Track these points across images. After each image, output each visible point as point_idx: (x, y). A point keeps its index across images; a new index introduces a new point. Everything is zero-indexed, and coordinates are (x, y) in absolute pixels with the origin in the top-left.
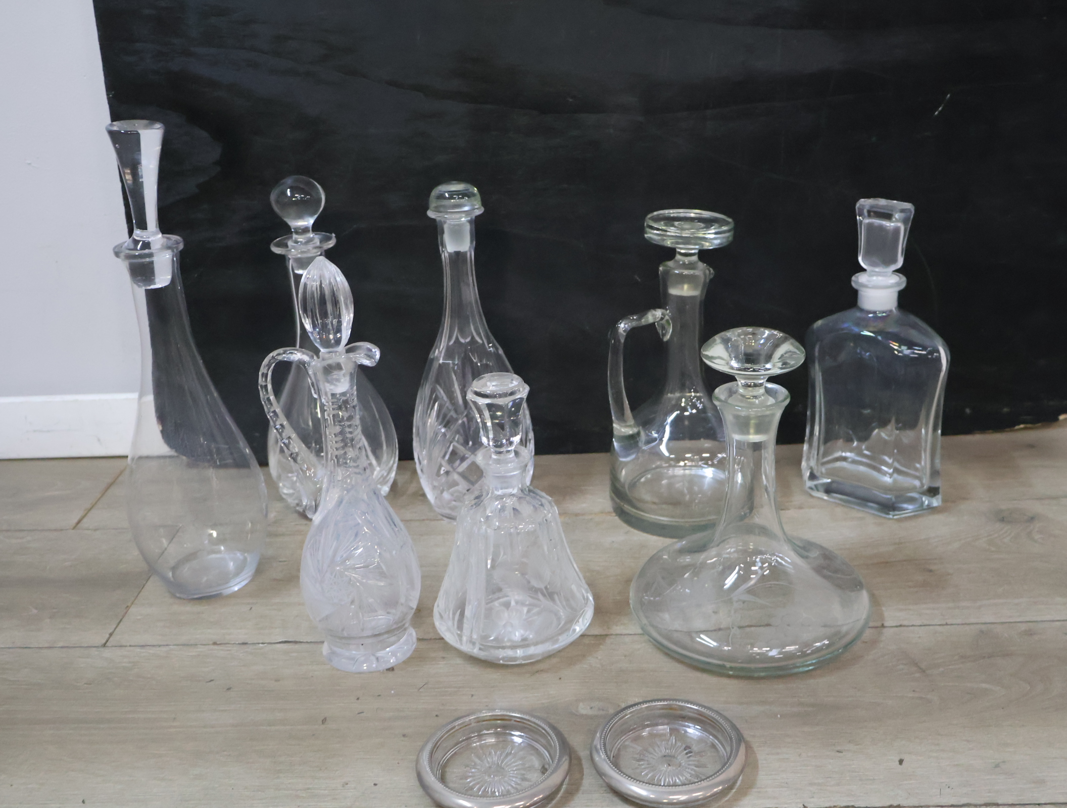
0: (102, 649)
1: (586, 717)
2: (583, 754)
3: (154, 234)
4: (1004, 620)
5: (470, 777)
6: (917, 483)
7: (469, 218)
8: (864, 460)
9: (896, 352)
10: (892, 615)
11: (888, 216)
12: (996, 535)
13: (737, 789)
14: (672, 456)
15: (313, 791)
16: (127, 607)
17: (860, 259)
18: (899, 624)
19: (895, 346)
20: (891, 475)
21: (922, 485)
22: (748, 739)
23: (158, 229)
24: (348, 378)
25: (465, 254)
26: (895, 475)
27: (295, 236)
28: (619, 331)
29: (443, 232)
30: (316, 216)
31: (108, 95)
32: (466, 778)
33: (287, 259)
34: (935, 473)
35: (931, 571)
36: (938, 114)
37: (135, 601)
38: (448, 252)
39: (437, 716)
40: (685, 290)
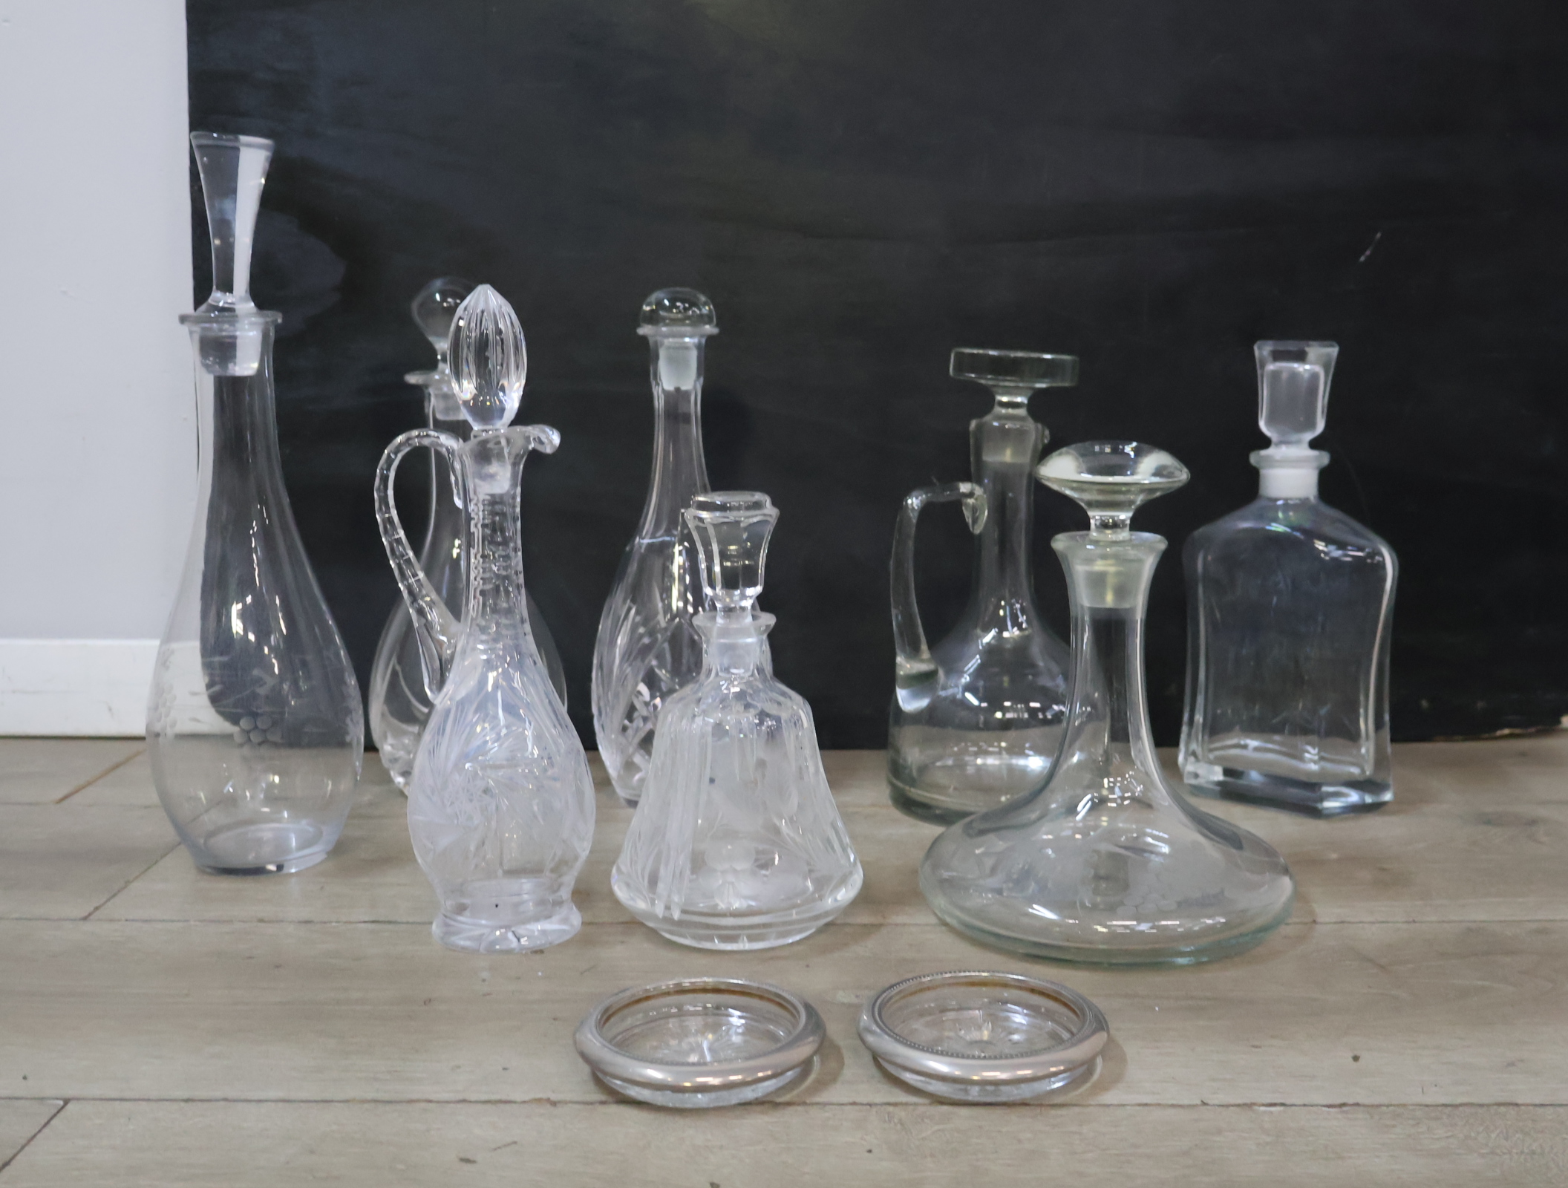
0: (81, 923)
1: (849, 1005)
2: (844, 1042)
3: (242, 300)
7: (696, 340)
9: (1322, 555)
11: (1301, 357)
12: (1480, 837)
15: (402, 1074)
16: (127, 882)
17: (1262, 425)
18: (1339, 921)
19: (1319, 545)
22: (1113, 1029)
23: (249, 296)
24: (509, 471)
25: (687, 394)
26: (1323, 764)
27: (440, 365)
28: (908, 507)
29: (657, 357)
36: (1366, 260)
37: (141, 877)
38: (663, 389)
40: (1005, 456)
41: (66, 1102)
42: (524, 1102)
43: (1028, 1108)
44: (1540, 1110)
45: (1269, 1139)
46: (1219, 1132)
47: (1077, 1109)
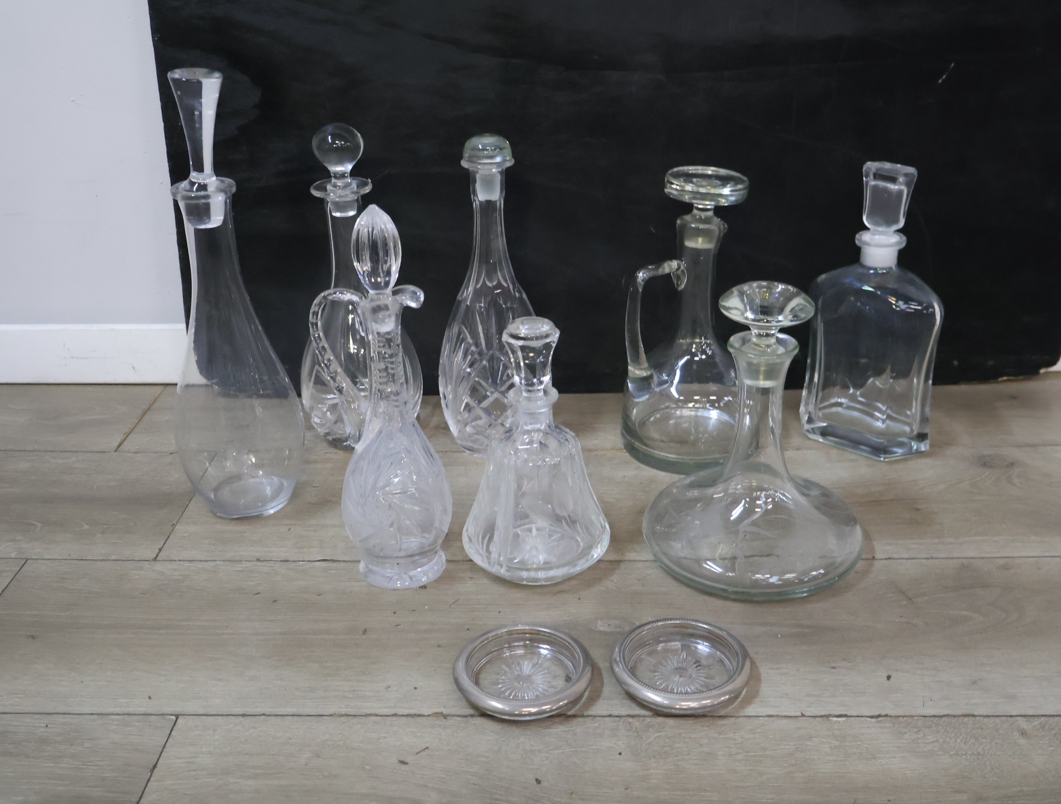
0: (153, 563)
1: (605, 633)
2: (603, 665)
3: (210, 177)
4: (983, 555)
5: (502, 683)
6: (907, 429)
7: (500, 170)
8: (858, 406)
9: (894, 307)
10: (882, 549)
11: (893, 180)
12: (978, 479)
13: (742, 698)
14: (682, 398)
15: (359, 692)
16: (174, 524)
17: (864, 218)
18: (887, 557)
19: (892, 300)
20: (884, 421)
21: (912, 431)
22: (752, 655)
23: (213, 172)
24: (393, 318)
25: (495, 203)
26: (888, 421)
27: (333, 180)
28: (638, 280)
29: (475, 182)
30: (354, 163)
31: (153, 38)
32: (498, 684)
33: (326, 202)
34: (924, 420)
35: (918, 510)
36: (942, 82)
37: (181, 520)
38: (479, 200)
39: (468, 629)
40: (698, 243)
41: (177, 717)
42: (429, 716)
43: (706, 719)
44: (986, 720)
45: (837, 743)
46: (810, 738)
47: (733, 720)
